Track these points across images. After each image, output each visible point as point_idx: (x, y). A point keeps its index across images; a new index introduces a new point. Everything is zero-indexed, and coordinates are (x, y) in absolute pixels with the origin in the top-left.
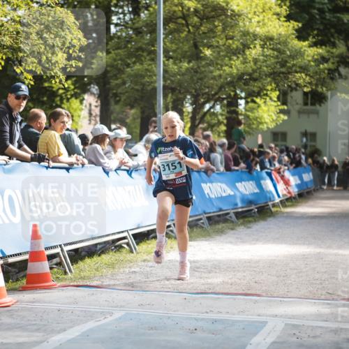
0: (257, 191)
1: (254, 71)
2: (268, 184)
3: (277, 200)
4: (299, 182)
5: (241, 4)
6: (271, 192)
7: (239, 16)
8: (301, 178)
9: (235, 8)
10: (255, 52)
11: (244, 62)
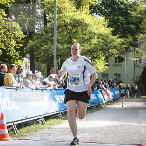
0: (96, 98)
1: (94, 48)
2: (100, 95)
3: (104, 102)
4: (113, 94)
5: (89, 20)
6: (101, 99)
7: (88, 25)
8: (114, 93)
9: (86, 22)
10: (95, 40)
11: (90, 45)
